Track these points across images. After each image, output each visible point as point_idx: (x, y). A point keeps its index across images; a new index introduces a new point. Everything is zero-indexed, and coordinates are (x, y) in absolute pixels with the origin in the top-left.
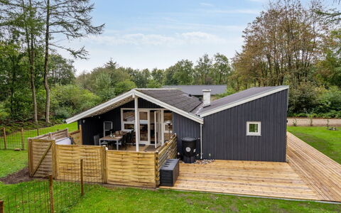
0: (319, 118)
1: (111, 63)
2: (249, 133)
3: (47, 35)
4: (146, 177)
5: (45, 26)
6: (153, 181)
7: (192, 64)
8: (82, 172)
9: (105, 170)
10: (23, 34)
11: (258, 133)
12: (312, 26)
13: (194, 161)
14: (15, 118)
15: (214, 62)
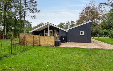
0: (101, 37)
1: (42, 23)
2: (80, 35)
3: (25, 12)
4: (51, 43)
5: (24, 10)
6: (53, 45)
7: (64, 24)
8: (33, 42)
9: (40, 42)
10: (18, 12)
11: (83, 35)
12: (98, 12)
13: (65, 42)
14: (15, 35)
15: (71, 23)
